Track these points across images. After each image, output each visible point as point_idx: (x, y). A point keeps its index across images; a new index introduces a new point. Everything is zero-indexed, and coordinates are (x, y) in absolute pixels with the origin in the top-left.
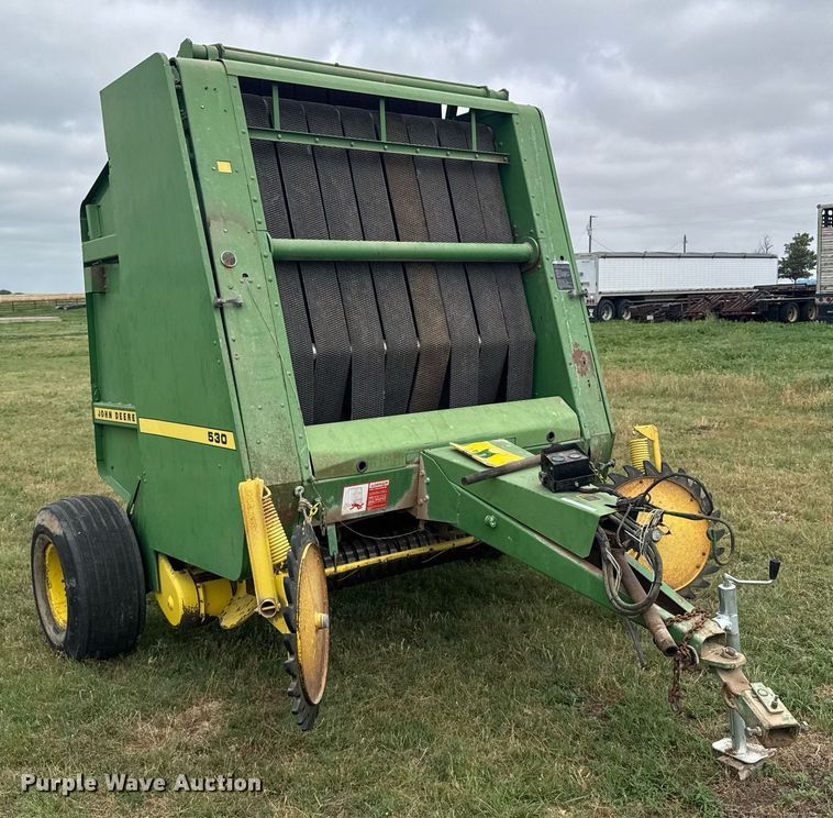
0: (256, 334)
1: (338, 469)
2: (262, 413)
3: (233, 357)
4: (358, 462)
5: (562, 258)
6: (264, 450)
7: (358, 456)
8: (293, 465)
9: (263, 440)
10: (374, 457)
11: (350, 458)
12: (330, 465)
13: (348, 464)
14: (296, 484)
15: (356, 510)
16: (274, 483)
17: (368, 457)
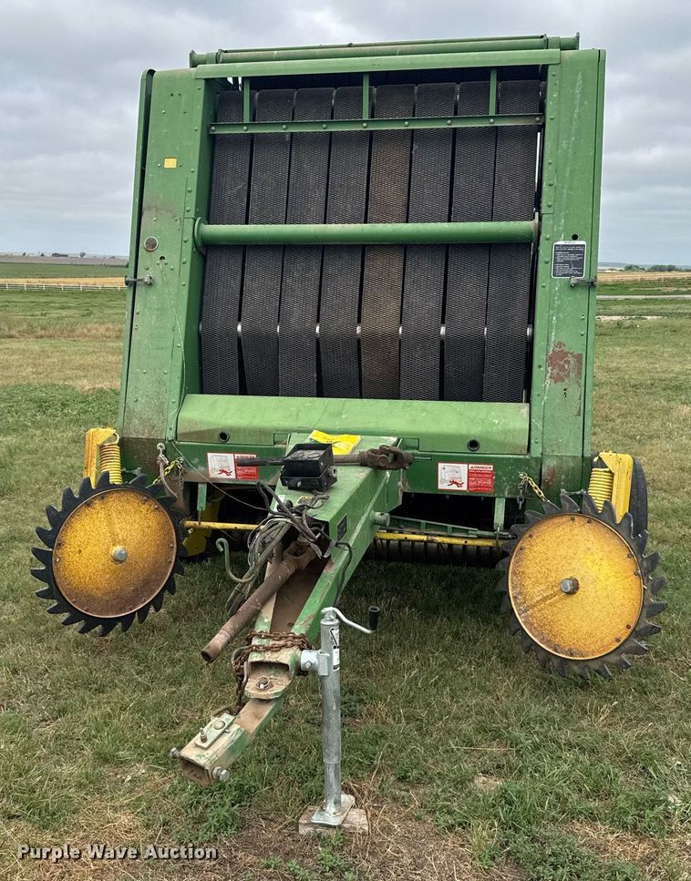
0: (158, 310)
1: (200, 435)
2: (145, 376)
3: (134, 327)
4: (220, 432)
5: (575, 237)
6: (139, 407)
7: (220, 427)
8: (160, 425)
9: (139, 399)
10: (238, 431)
11: (213, 427)
12: (192, 430)
13: (210, 432)
14: (159, 441)
15: (224, 475)
16: (140, 436)
17: (231, 429)
